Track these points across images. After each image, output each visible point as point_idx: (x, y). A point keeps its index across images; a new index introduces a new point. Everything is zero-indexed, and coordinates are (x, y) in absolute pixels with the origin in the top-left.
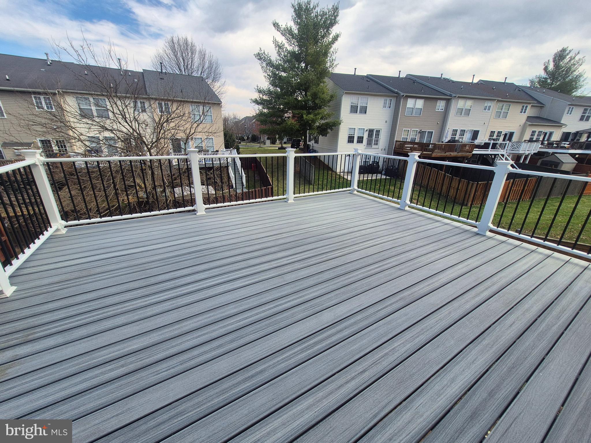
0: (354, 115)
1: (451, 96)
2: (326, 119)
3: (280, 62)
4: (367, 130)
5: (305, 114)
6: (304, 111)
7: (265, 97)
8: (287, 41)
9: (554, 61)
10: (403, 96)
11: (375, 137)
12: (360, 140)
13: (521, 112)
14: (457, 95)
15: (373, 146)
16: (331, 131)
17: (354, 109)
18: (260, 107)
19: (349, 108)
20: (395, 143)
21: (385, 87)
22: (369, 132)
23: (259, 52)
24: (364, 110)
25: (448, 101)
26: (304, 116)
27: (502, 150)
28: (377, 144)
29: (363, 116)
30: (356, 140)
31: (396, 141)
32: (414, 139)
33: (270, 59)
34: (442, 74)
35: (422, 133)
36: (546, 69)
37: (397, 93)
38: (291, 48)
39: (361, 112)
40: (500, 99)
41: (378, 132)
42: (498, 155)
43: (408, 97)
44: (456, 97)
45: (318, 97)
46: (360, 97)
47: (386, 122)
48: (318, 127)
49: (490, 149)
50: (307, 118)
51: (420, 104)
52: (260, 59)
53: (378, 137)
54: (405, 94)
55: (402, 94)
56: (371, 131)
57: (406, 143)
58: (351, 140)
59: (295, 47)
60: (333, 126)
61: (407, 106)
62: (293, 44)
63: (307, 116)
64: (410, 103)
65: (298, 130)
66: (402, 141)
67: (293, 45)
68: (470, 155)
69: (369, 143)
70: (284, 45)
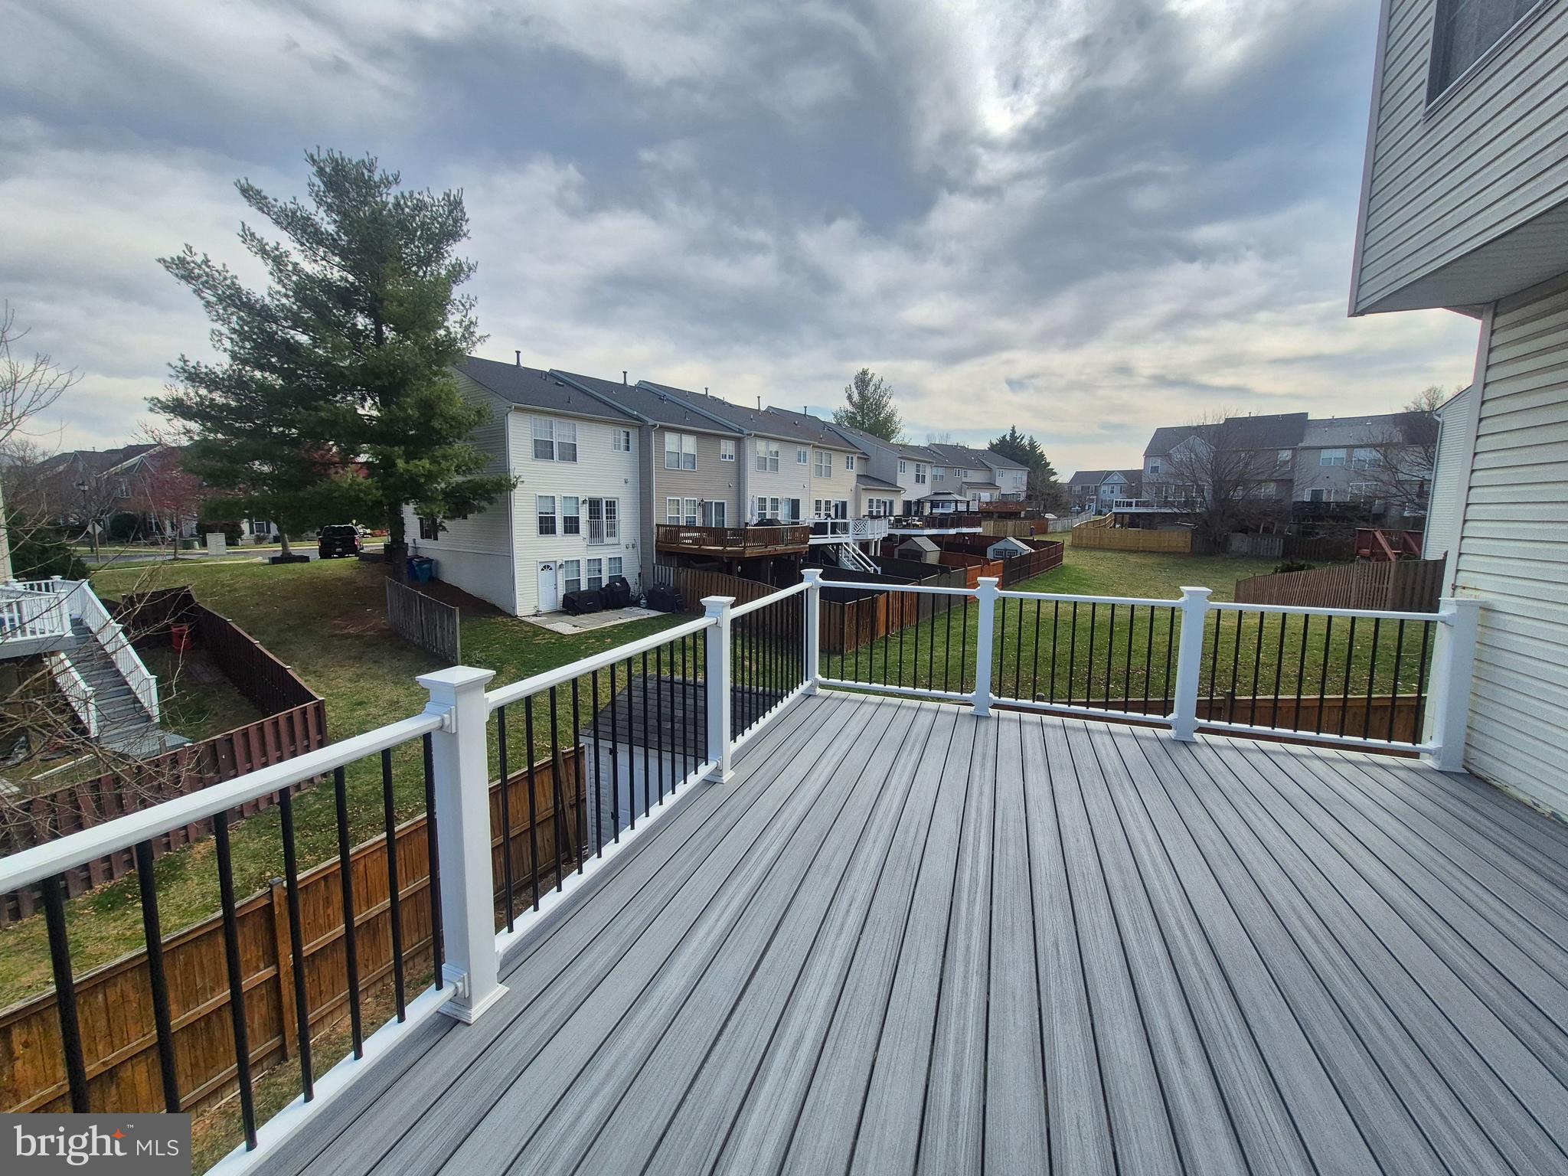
0: (543, 465)
1: (741, 432)
2: (469, 471)
3: (284, 301)
4: (584, 502)
5: (399, 457)
6: (396, 448)
7: (218, 397)
8: (298, 246)
9: (857, 388)
10: (655, 426)
11: (607, 518)
12: (572, 526)
13: (848, 468)
14: (753, 432)
15: (607, 540)
16: (491, 504)
17: (543, 450)
18: (195, 426)
19: (530, 449)
20: (655, 531)
21: (605, 403)
22: (590, 506)
23: (182, 255)
24: (570, 454)
25: (739, 441)
26: (401, 464)
27: (844, 536)
28: (612, 534)
29: (566, 467)
30: (559, 525)
31: (658, 526)
32: (692, 520)
33: (233, 283)
34: (706, 389)
35: (704, 506)
36: (850, 397)
37: (638, 419)
38: (317, 268)
39: (562, 458)
40: (816, 443)
41: (611, 504)
42: (841, 544)
43: (664, 429)
44: (751, 435)
45: (435, 414)
46: (556, 422)
47: (626, 482)
48: (448, 494)
49: (829, 535)
50: (410, 467)
51: (689, 444)
52: (188, 277)
53: (614, 518)
54: (659, 423)
55: (651, 422)
56: (594, 505)
57: (680, 528)
58: (546, 526)
59: (332, 268)
60: (495, 491)
61: (667, 449)
62: (323, 259)
63: (407, 462)
64: (671, 441)
65: (378, 503)
66: (669, 526)
67: (324, 263)
68: (805, 548)
69: (595, 533)
70: (287, 254)
